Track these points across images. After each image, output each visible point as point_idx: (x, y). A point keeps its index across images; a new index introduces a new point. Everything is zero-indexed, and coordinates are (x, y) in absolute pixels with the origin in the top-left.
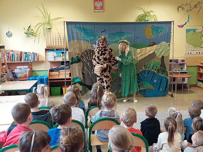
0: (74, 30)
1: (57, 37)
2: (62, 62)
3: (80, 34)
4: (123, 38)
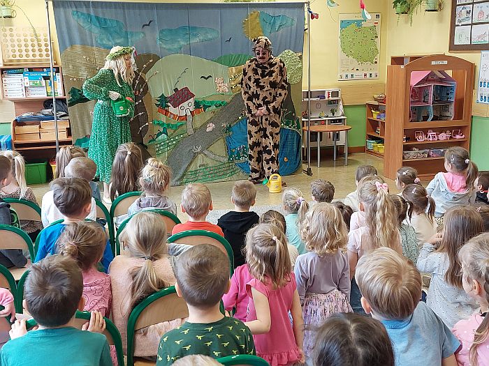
1: (29, 38)
2: (45, 102)
3: (90, 32)
4: (194, 41)
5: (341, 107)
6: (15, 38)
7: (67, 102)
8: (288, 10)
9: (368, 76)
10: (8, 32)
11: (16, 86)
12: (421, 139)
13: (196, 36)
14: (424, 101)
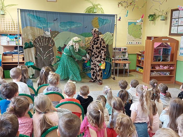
0: (27, 17)
1: (10, 23)
2: (15, 47)
3: (34, 21)
4: (73, 27)
5: (127, 54)
6: (5, 22)
7: (23, 48)
8: (109, 17)
9: (138, 43)
10: (3, 20)
11: (5, 41)
12: (157, 68)
13: (73, 25)
14: (159, 54)
